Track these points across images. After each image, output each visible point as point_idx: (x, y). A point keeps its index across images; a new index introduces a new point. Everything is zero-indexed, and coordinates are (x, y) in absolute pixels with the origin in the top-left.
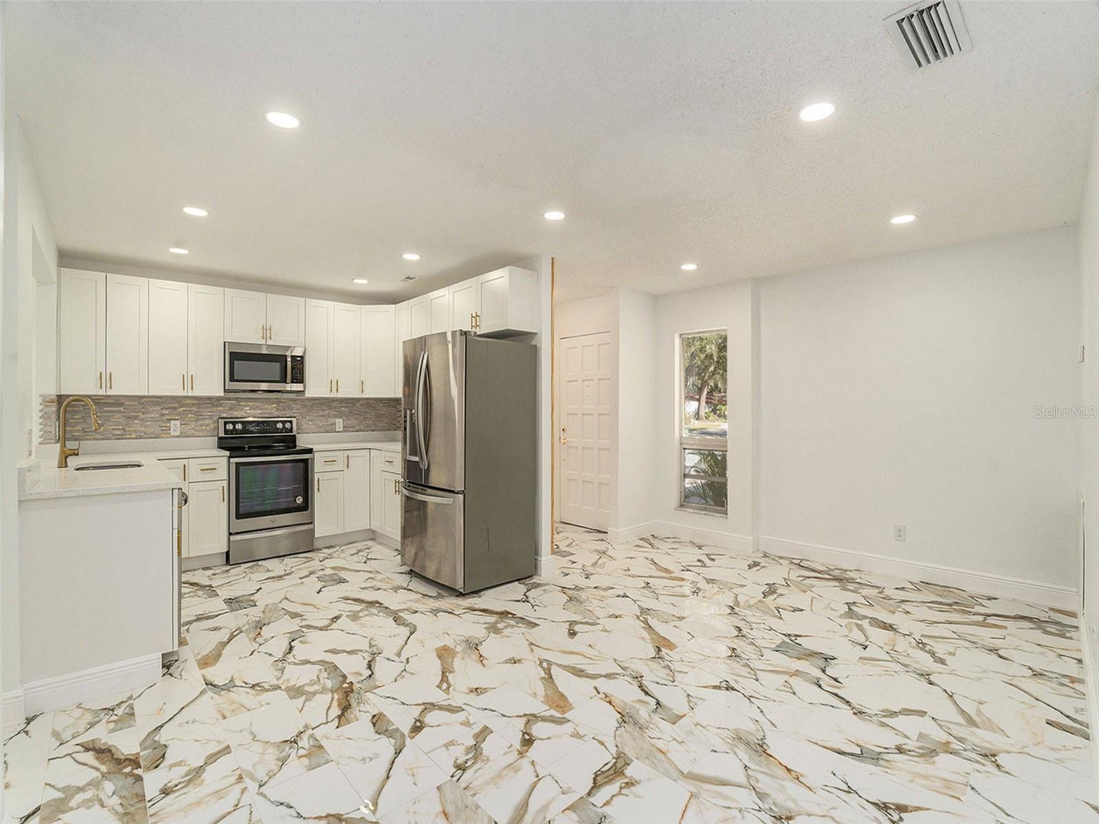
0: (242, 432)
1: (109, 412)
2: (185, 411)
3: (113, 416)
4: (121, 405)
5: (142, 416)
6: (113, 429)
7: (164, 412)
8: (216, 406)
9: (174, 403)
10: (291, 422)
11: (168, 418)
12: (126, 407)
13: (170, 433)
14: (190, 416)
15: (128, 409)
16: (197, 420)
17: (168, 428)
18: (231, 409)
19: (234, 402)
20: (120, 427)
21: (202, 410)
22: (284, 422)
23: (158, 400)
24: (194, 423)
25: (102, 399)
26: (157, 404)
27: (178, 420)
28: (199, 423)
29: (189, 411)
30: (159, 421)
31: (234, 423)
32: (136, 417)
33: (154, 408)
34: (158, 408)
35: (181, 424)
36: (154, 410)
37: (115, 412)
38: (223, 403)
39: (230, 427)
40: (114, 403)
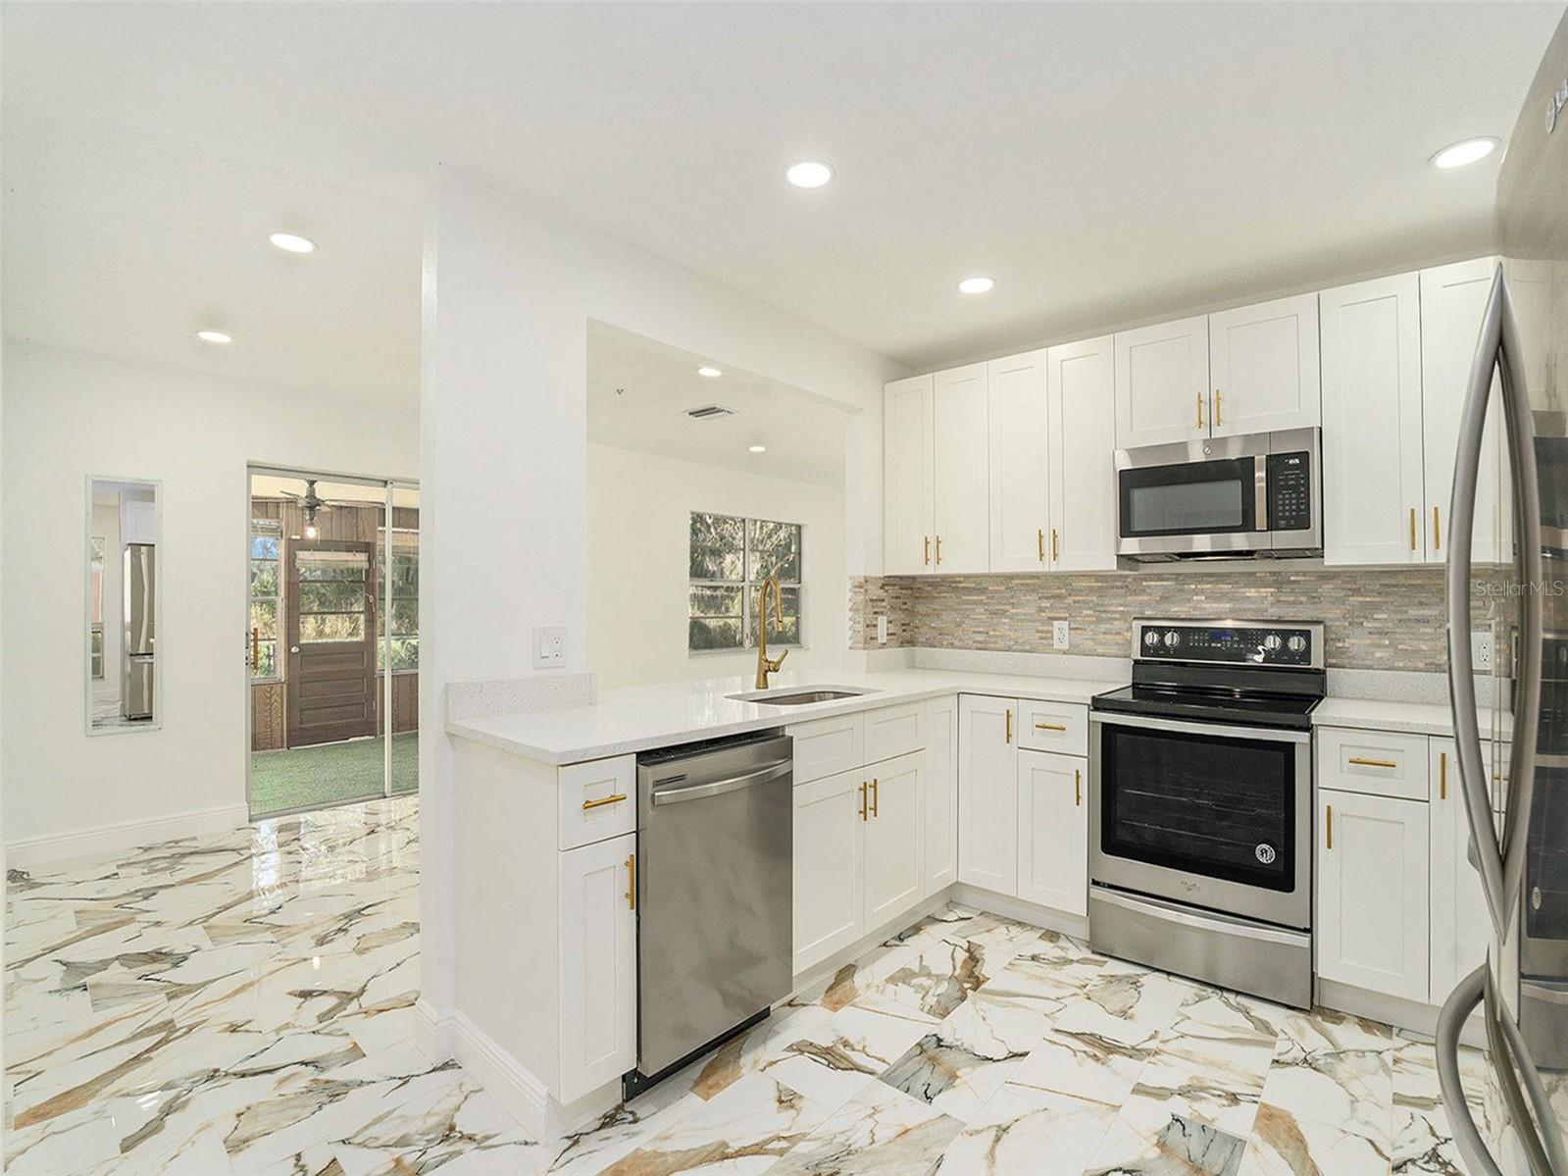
0: (1178, 651)
1: (968, 602)
2: (1078, 602)
3: (974, 609)
4: (982, 591)
5: (1012, 611)
6: (974, 632)
7: (1043, 605)
8: (1135, 593)
9: (1059, 588)
10: (1306, 635)
11: (1051, 615)
12: (990, 595)
13: (1052, 645)
14: (1086, 612)
15: (993, 598)
16: (1099, 621)
17: (1049, 635)
18: (1164, 599)
19: (1170, 583)
20: (982, 630)
21: (1106, 601)
22: (1285, 635)
23: (1036, 581)
24: (1092, 626)
25: (960, 582)
26: (1033, 589)
27: (1065, 619)
28: (1103, 627)
29: (1084, 602)
30: (1035, 621)
31: (1161, 631)
32: (1003, 613)
33: (1029, 598)
34: (1033, 597)
35: (1071, 629)
36: (1028, 601)
37: (975, 603)
38: (1149, 587)
39: (1152, 638)
40: (974, 588)
